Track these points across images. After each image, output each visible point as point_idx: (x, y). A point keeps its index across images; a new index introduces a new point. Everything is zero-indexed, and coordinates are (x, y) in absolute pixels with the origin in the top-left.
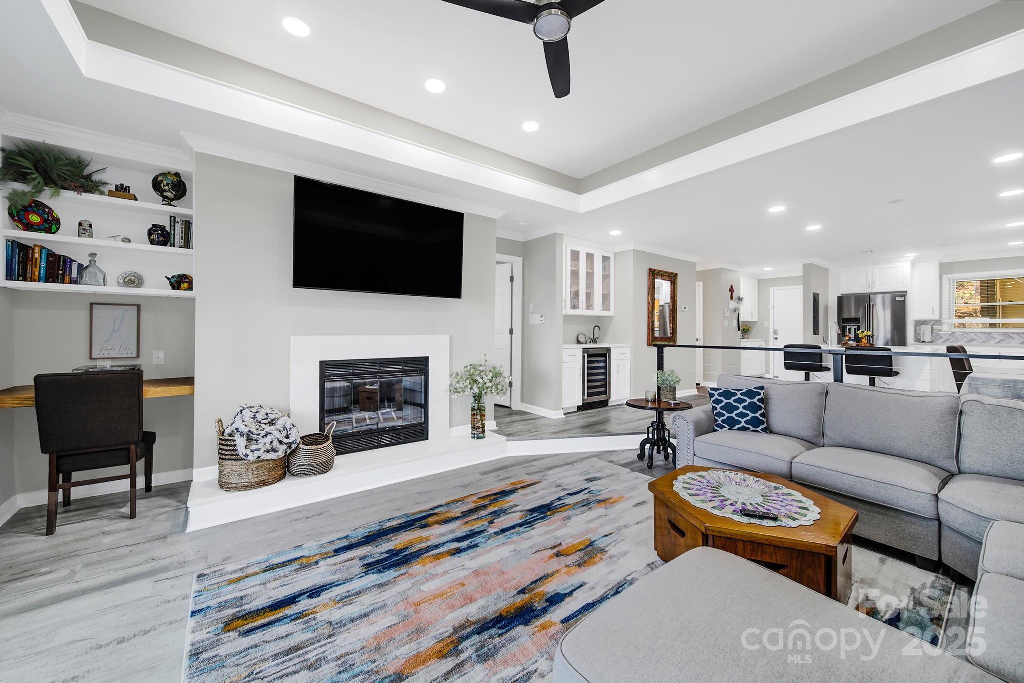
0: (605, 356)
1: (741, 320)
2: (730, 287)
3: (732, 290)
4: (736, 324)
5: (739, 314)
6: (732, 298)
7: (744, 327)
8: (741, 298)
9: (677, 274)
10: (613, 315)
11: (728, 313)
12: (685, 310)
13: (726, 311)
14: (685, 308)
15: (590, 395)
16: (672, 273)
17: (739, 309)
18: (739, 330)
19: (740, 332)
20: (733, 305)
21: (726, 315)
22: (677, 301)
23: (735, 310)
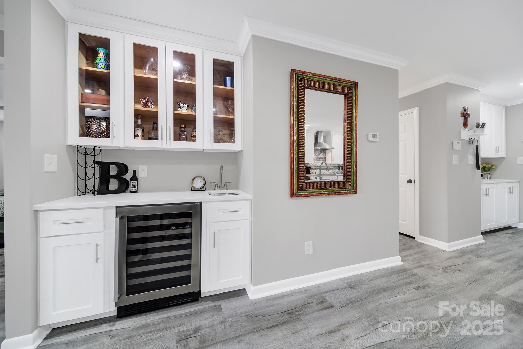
0: (188, 215)
1: (482, 154)
2: (462, 109)
3: (465, 115)
4: (471, 159)
5: (477, 147)
6: (465, 125)
7: (484, 165)
8: (481, 124)
9: (356, 83)
10: (240, 149)
11: (459, 145)
12: (374, 139)
13: (455, 142)
14: (374, 136)
15: (131, 290)
16: (345, 81)
17: (478, 140)
18: (478, 168)
19: (480, 171)
20: (466, 134)
21: (455, 148)
22: (356, 124)
23: (471, 142)
